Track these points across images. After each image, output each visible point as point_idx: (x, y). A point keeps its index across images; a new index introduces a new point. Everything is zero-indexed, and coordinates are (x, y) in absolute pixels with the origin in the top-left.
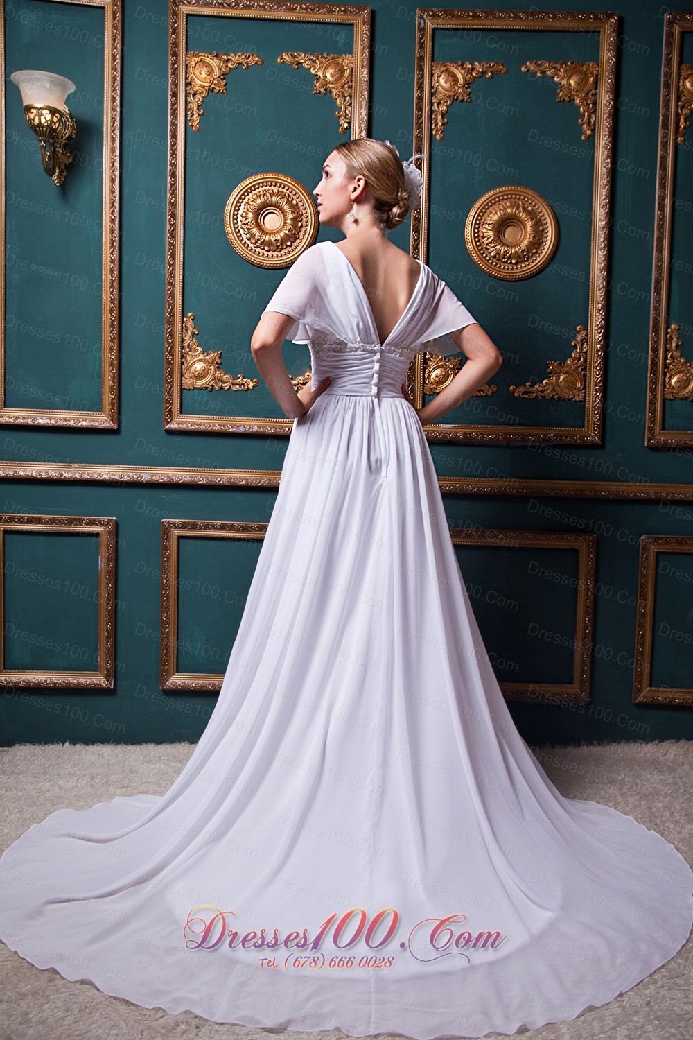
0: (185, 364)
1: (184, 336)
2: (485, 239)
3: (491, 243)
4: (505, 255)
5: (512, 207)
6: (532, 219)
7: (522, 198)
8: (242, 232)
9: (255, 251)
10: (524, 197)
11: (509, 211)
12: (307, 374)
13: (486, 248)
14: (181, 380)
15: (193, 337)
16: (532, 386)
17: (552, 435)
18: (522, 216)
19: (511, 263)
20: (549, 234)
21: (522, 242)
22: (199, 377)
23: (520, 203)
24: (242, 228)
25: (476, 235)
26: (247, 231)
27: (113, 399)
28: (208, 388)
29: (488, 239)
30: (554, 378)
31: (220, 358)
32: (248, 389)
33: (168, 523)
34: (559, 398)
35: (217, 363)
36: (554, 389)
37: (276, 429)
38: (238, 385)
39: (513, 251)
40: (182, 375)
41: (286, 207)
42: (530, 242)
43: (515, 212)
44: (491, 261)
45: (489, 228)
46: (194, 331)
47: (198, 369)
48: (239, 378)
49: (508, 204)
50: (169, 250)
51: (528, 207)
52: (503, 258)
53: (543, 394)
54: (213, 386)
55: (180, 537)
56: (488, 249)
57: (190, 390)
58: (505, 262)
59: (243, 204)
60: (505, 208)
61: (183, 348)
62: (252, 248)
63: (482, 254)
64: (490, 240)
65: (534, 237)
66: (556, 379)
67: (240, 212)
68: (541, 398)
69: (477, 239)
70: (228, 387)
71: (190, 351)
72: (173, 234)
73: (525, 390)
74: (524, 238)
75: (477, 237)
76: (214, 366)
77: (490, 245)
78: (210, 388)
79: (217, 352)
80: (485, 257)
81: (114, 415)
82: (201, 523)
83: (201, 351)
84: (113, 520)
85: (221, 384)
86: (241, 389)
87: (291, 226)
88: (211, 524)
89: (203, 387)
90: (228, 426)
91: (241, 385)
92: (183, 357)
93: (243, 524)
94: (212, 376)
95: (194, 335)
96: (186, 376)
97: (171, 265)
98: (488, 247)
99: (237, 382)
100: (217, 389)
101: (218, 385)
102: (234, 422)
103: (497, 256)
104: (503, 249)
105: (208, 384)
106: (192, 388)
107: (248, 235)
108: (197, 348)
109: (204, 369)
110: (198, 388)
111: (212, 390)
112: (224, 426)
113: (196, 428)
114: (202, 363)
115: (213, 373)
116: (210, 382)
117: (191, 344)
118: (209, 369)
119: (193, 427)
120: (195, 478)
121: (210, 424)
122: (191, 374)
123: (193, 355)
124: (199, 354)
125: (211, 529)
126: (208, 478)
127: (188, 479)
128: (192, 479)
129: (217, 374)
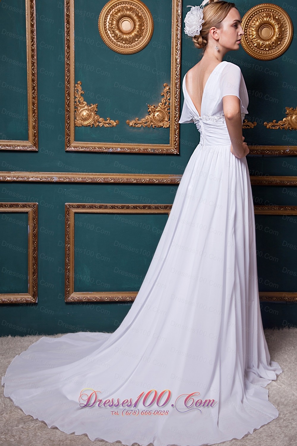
0: (77, 112)
1: (76, 95)
2: (251, 36)
3: (254, 38)
4: (262, 46)
5: (267, 17)
6: (278, 24)
7: (273, 11)
8: (109, 32)
9: (117, 44)
10: (274, 10)
11: (265, 19)
12: (146, 117)
13: (251, 41)
14: (75, 121)
15: (81, 96)
16: (277, 122)
17: (288, 150)
18: (273, 22)
19: (266, 50)
20: (288, 32)
21: (272, 37)
22: (85, 119)
23: (271, 14)
24: (109, 30)
25: (246, 34)
26: (112, 32)
27: (35, 133)
28: (90, 126)
29: (253, 36)
30: (290, 117)
31: (97, 108)
32: (113, 126)
33: (69, 205)
34: (292, 129)
35: (95, 111)
36: (289, 124)
37: (131, 149)
38: (107, 124)
39: (267, 43)
41: (135, 18)
42: (277, 38)
43: (269, 20)
44: (254, 49)
45: (253, 30)
46: (82, 92)
47: (84, 115)
48: (108, 120)
49: (264, 15)
50: (67, 44)
51: (276, 17)
53: (283, 127)
54: (93, 124)
55: (75, 213)
58: (262, 50)
59: (109, 15)
60: (262, 17)
61: (75, 102)
62: (115, 43)
63: (249, 45)
65: (279, 34)
66: (291, 118)
67: (108, 20)
68: (282, 129)
69: (246, 36)
70: (102, 125)
71: (80, 104)
72: (68, 33)
73: (273, 124)
74: (274, 35)
76: (94, 113)
77: (254, 40)
78: (92, 125)
79: (96, 105)
80: (250, 47)
81: (36, 143)
82: (88, 205)
83: (86, 104)
84: (36, 204)
85: (98, 123)
86: (109, 126)
87: (138, 29)
88: (94, 205)
89: (87, 125)
90: (103, 148)
91: (109, 124)
92: (76, 107)
93: (113, 205)
94: (93, 119)
95: (82, 94)
96: (78, 119)
97: (68, 53)
98: (252, 41)
99: (107, 122)
100: (96, 127)
101: (96, 124)
102: (106, 146)
103: (258, 46)
104: (261, 42)
105: (90, 123)
106: (81, 126)
107: (113, 34)
108: (83, 102)
109: (88, 114)
110: (84, 126)
111: (93, 127)
112: (101, 148)
113: (85, 149)
114: (87, 111)
115: (93, 117)
116: (92, 122)
117: (80, 100)
118: (91, 115)
119: (83, 149)
120: (84, 179)
121: (92, 147)
122: (80, 118)
123: (81, 107)
124: (85, 106)
125: (94, 208)
126: (92, 179)
127: (80, 179)
128: (82, 179)
129: (96, 118)
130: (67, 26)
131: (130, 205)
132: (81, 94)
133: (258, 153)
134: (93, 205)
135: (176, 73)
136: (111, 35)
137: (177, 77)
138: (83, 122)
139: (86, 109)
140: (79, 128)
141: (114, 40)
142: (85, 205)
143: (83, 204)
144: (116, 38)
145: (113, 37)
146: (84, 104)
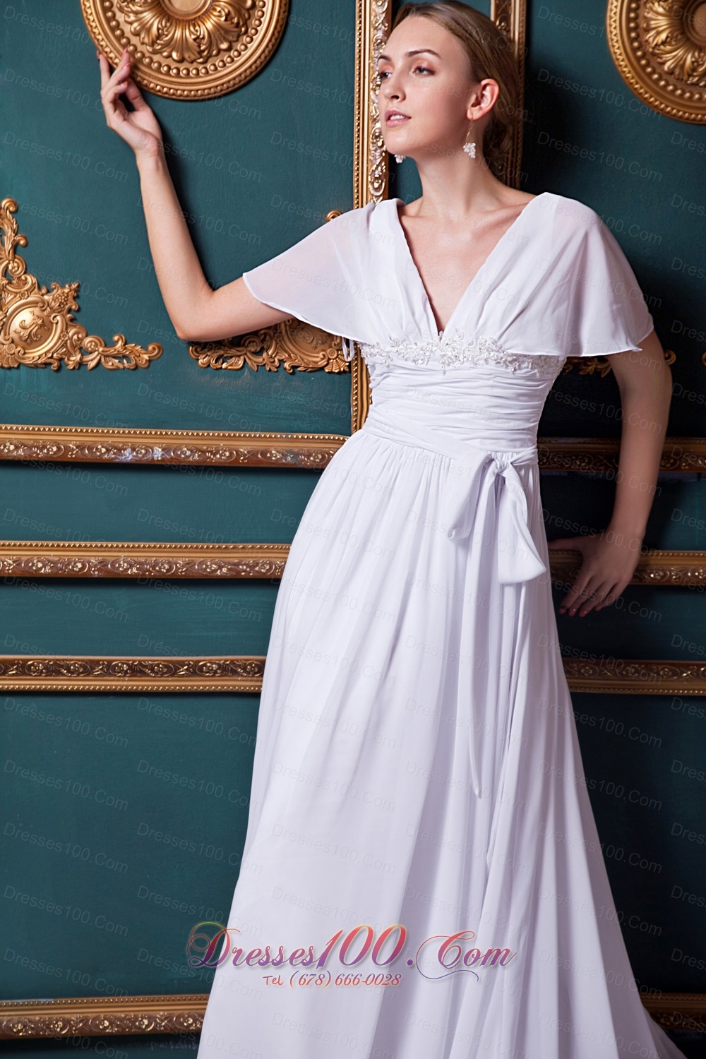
2: (653, 33)
3: (664, 43)
4: (694, 70)
8: (120, 17)
9: (152, 61)
13: (653, 54)
15: (15, 252)
22: (32, 340)
24: (121, 9)
25: (632, 25)
26: (132, 18)
28: (51, 364)
29: (659, 33)
31: (74, 298)
32: (137, 366)
35: (70, 311)
37: (204, 452)
38: (115, 357)
44: (662, 83)
45: (661, 10)
46: (17, 238)
47: (28, 323)
48: (117, 342)
52: (690, 76)
54: (61, 360)
56: (658, 56)
57: (10, 368)
58: (692, 84)
62: (143, 55)
63: (644, 68)
64: (663, 36)
69: (633, 35)
70: (94, 362)
71: (10, 283)
75: (636, 27)
76: (63, 316)
77: (662, 47)
78: (56, 364)
79: (70, 286)
80: (650, 75)
82: (39, 663)
83: (33, 284)
85: (79, 357)
86: (121, 366)
87: (230, 8)
88: (62, 663)
89: (39, 362)
90: (97, 449)
91: (121, 357)
93: (134, 661)
94: (59, 338)
95: (19, 248)
96: (1, 338)
98: (657, 51)
99: (111, 351)
100: (71, 368)
101: (72, 358)
102: (110, 440)
103: (677, 71)
104: (689, 56)
105: (50, 355)
106: (16, 366)
107: (135, 25)
108: (23, 278)
109: (40, 322)
110: (27, 366)
111: (59, 369)
112: (90, 449)
113: (28, 452)
114: (37, 311)
115: (62, 332)
116: (56, 351)
117: (10, 267)
118: (52, 323)
119: (21, 452)
120: (27, 562)
121: (57, 444)
122: (13, 335)
123: (16, 293)
124: (30, 291)
125: (63, 675)
126: (55, 563)
127: (10, 565)
128: (19, 564)
129: (70, 334)
131: (203, 659)
132: (15, 246)
133: (680, 465)
134: (60, 660)
135: (373, 171)
136: (128, 29)
137: (376, 185)
138: (22, 352)
139: (34, 304)
140: (8, 372)
141: (140, 48)
142: (30, 663)
143: (18, 660)
144: (146, 40)
145: (137, 34)
146: (25, 282)
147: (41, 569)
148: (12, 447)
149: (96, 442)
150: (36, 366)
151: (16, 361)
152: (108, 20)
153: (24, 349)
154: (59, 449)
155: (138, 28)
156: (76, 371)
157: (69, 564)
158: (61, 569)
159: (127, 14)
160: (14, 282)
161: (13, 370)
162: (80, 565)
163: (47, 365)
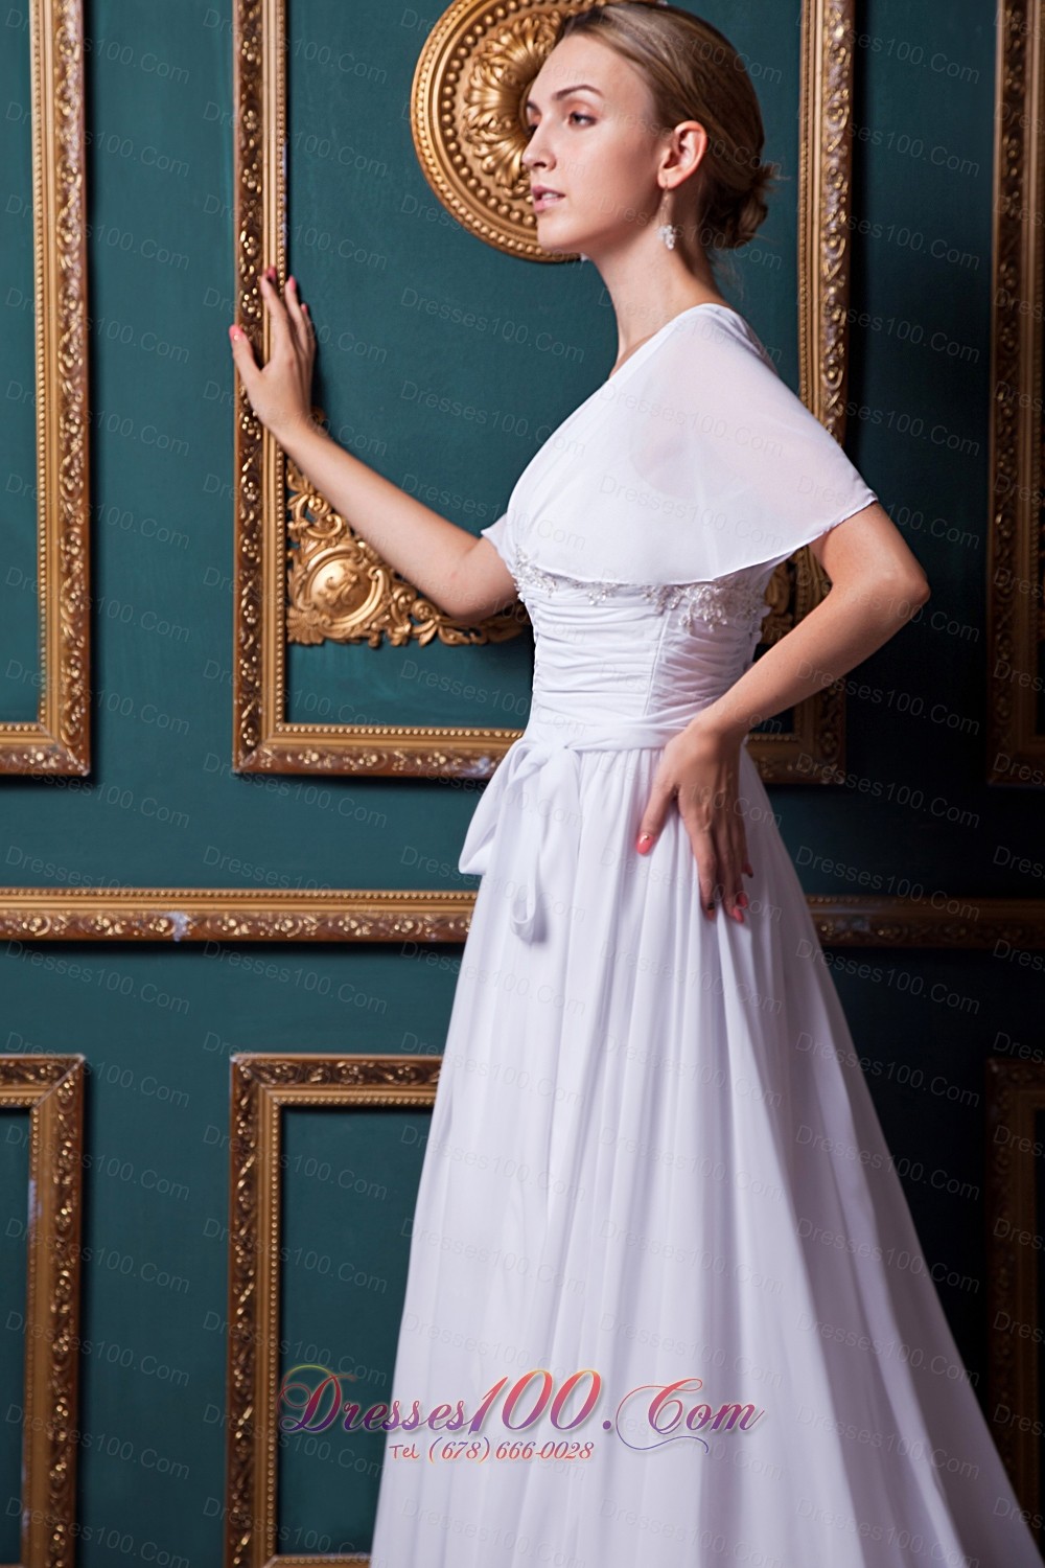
0: (298, 567)
1: (290, 478)
8: (468, 150)
9: (511, 209)
14: (286, 617)
22: (341, 605)
24: (469, 139)
26: (484, 150)
27: (74, 681)
28: (368, 638)
33: (255, 1067)
38: (458, 627)
40: (288, 602)
47: (336, 580)
50: (242, 217)
54: (382, 632)
55: (285, 1109)
57: (311, 645)
59: (469, 63)
61: (288, 516)
62: (500, 202)
67: (462, 87)
70: (430, 635)
71: (312, 526)
72: (252, 157)
78: (375, 639)
81: (78, 732)
82: (353, 1065)
84: (75, 1061)
85: (408, 627)
86: (467, 640)
88: (386, 1065)
89: (353, 635)
90: (434, 758)
92: (288, 543)
94: (380, 601)
96: (299, 603)
97: (249, 260)
100: (396, 643)
101: (398, 630)
102: (452, 746)
105: (367, 626)
106: (320, 641)
107: (489, 159)
108: (329, 518)
109: (354, 579)
110: (336, 641)
111: (380, 645)
112: (424, 758)
113: (337, 764)
114: (349, 563)
115: (384, 592)
116: (375, 620)
117: (311, 504)
118: (370, 581)
119: (327, 763)
120: (336, 921)
121: (377, 751)
122: (315, 598)
123: (321, 540)
124: (339, 536)
125: (388, 1082)
126: (375, 921)
127: (312, 924)
128: (325, 924)
129: (396, 595)
130: (244, 124)
134: (383, 1061)
135: (827, 356)
136: (478, 167)
137: (831, 375)
138: (329, 622)
139: (344, 554)
140: (309, 651)
141: (494, 191)
142: (341, 1065)
143: (324, 1061)
144: (504, 181)
145: (491, 172)
146: (333, 525)
147: (355, 929)
148: (315, 757)
149: (432, 750)
150: (347, 641)
151: (320, 635)
152: (451, 155)
153: (331, 617)
154: (380, 758)
155: (493, 164)
156: (403, 649)
157: (395, 923)
158: (383, 930)
159: (477, 145)
160: (318, 524)
161: (316, 649)
162: (410, 925)
163: (362, 639)
